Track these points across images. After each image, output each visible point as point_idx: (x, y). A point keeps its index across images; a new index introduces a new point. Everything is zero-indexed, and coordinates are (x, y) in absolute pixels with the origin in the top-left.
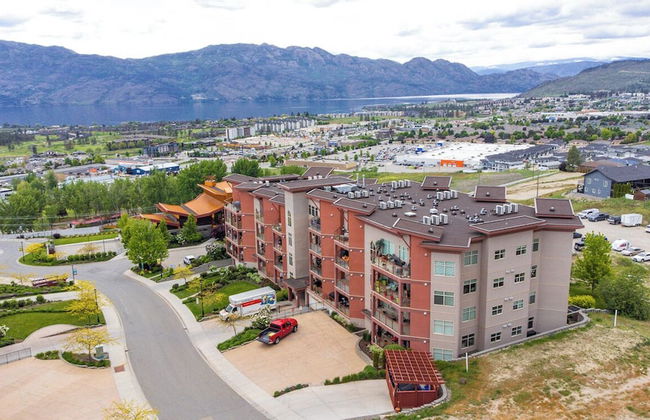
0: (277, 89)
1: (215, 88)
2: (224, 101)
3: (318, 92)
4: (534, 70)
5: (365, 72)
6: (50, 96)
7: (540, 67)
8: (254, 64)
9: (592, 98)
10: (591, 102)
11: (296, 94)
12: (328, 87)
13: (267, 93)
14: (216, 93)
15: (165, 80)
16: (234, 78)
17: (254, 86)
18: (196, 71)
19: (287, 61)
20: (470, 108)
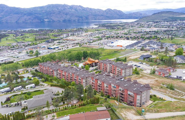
0: (69, 18)
1: (51, 18)
2: (54, 21)
3: (80, 19)
4: (140, 12)
5: (94, 13)
6: (2, 19)
7: (142, 11)
8: (62, 10)
9: (154, 23)
10: (154, 25)
11: (74, 19)
12: (83, 17)
13: (66, 19)
14: (51, 19)
15: (36, 15)
16: (56, 15)
17: (62, 17)
18: (45, 12)
19: (72, 9)
20: (123, 26)
